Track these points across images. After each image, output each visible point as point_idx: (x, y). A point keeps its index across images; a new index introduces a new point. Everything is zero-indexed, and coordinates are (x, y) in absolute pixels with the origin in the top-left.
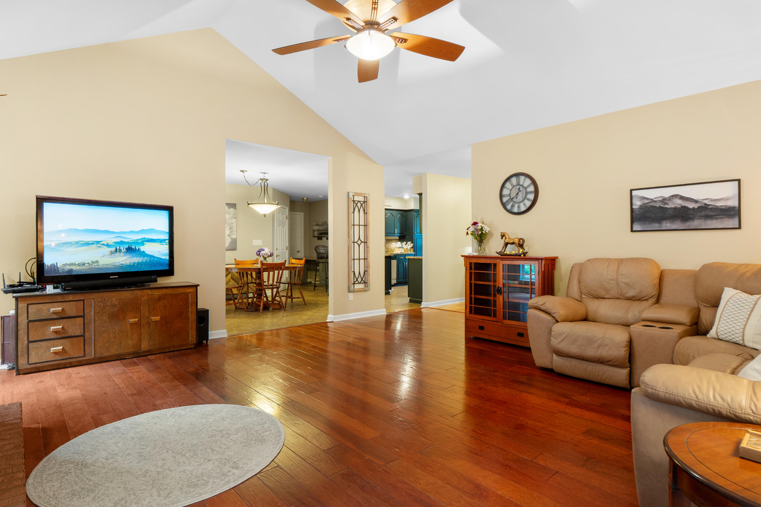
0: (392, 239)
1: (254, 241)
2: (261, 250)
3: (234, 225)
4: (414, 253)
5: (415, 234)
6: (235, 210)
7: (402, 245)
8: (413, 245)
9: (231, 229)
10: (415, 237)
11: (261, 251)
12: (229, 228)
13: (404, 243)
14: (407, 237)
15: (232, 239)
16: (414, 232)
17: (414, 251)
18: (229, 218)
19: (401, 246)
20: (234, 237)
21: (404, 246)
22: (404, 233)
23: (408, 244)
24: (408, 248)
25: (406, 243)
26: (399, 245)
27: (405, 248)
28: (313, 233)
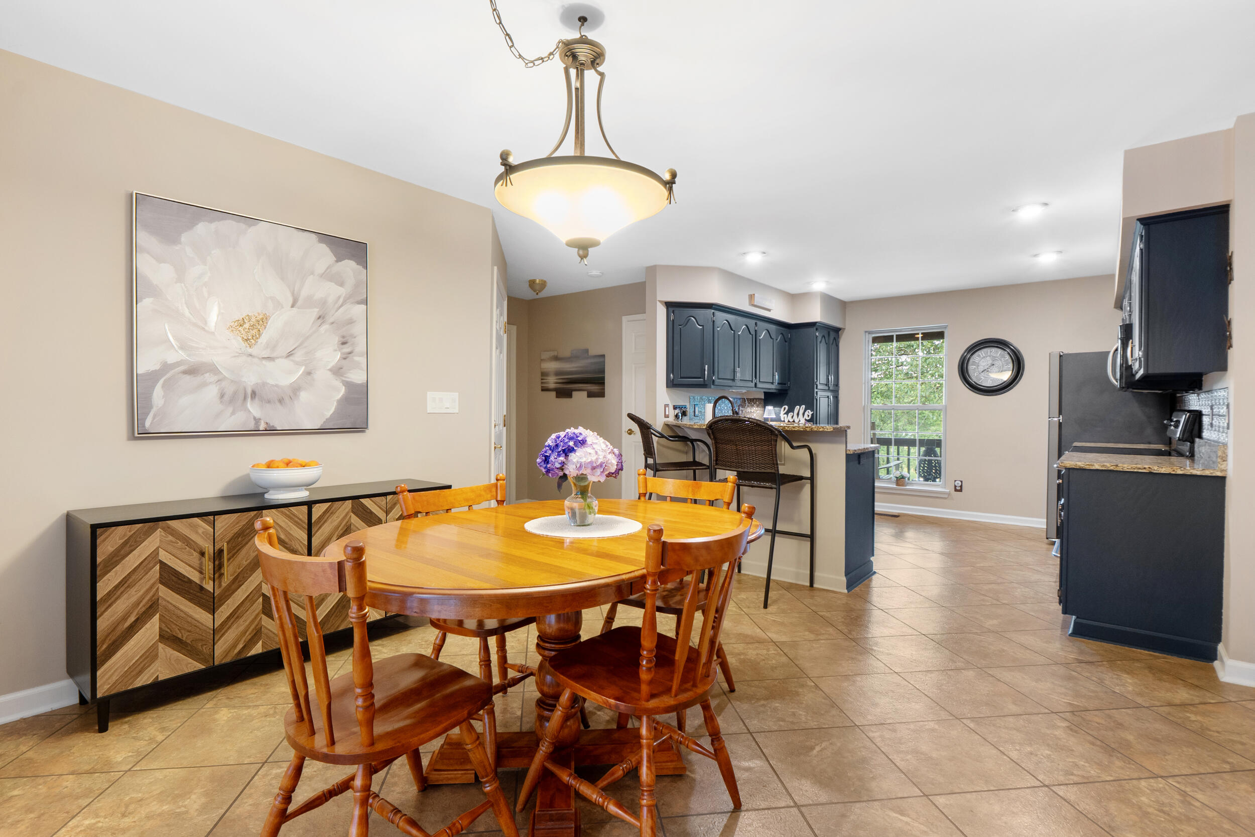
0: (753, 399)
1: (430, 395)
2: (571, 444)
3: (359, 329)
5: (817, 385)
6: (360, 267)
7: (778, 414)
8: (812, 415)
9: (344, 343)
10: (816, 393)
11: (571, 450)
12: (336, 340)
13: (782, 409)
14: (792, 393)
15: (349, 385)
16: (815, 381)
18: (339, 297)
19: (773, 416)
20: (358, 377)
22: (785, 384)
23: (796, 411)
24: (797, 421)
25: (791, 410)
26: (769, 413)
27: (786, 421)
28: (542, 379)
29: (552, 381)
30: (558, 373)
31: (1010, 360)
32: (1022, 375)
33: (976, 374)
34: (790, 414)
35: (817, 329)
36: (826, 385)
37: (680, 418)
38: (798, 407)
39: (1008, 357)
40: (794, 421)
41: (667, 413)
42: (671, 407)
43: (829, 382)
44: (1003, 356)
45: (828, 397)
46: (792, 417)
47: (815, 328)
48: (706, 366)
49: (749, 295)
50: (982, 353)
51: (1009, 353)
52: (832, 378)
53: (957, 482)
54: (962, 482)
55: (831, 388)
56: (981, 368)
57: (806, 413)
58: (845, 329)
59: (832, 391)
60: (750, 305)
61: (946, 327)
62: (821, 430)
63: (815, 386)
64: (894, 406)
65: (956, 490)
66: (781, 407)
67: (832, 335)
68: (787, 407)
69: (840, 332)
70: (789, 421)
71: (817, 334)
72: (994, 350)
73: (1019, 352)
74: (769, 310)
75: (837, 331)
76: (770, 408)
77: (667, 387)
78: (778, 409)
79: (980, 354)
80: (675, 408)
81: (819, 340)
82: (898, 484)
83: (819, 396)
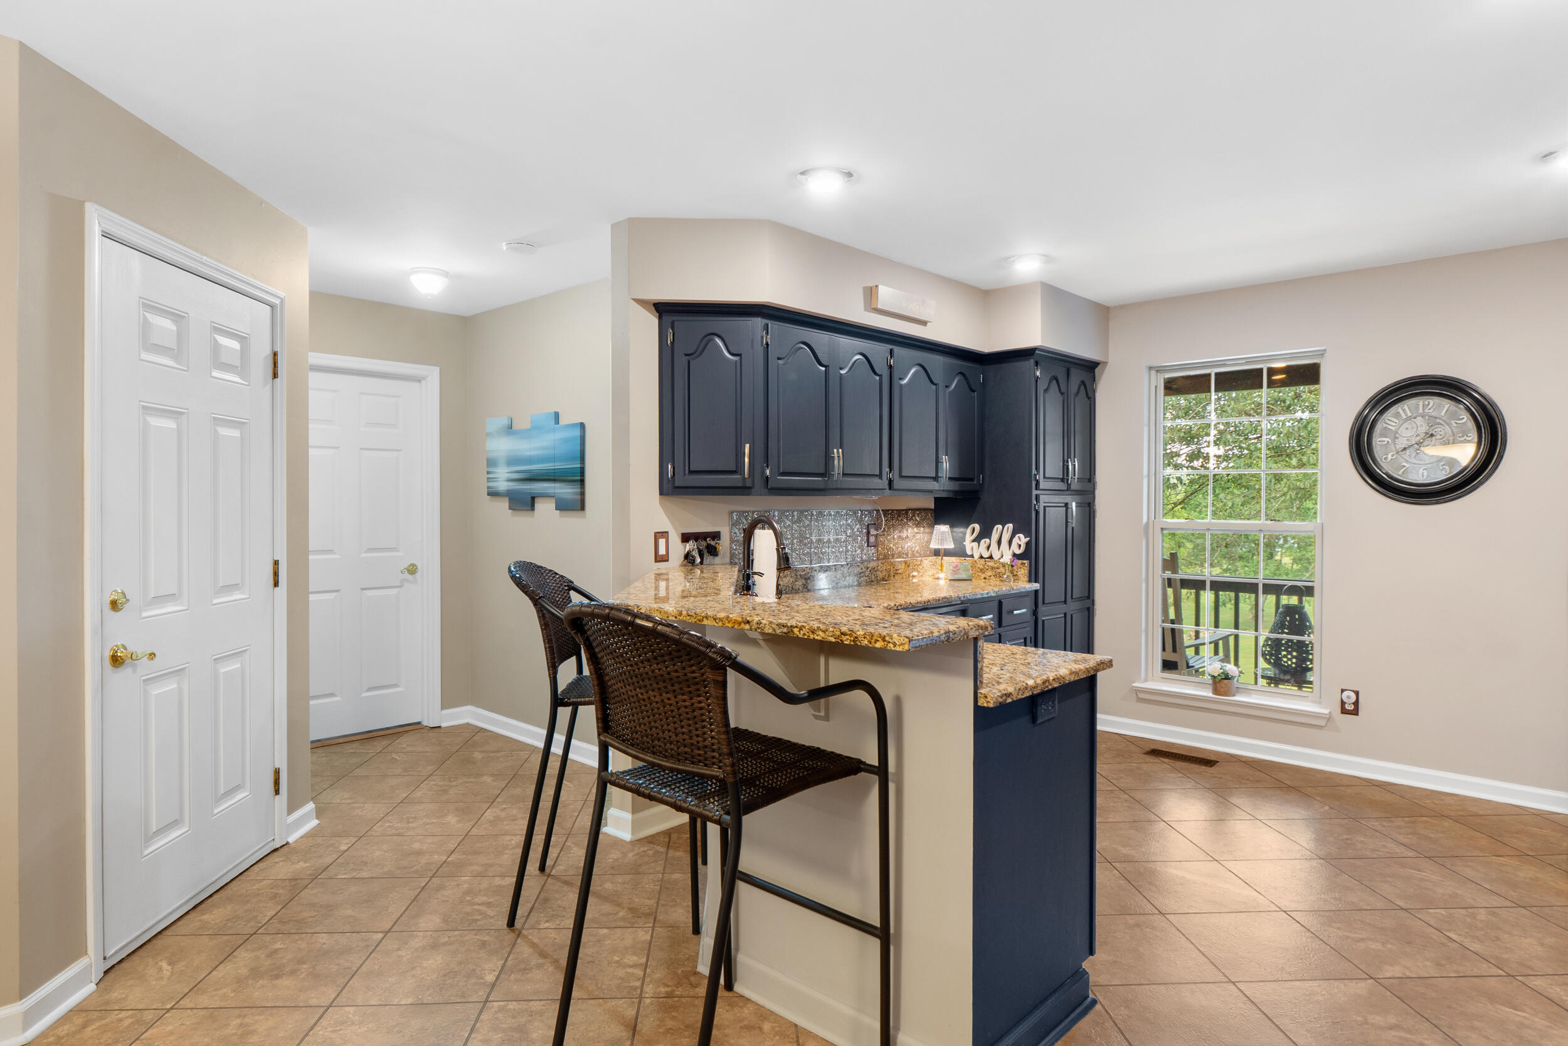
0: (907, 511)
4: (1036, 586)
5: (1038, 482)
7: (959, 542)
8: (1028, 544)
10: (1037, 497)
13: (969, 531)
14: (987, 498)
16: (1034, 471)
17: (1033, 576)
19: (950, 545)
21: (969, 546)
22: (972, 480)
23: (995, 536)
24: (996, 556)
25: (985, 533)
26: (942, 540)
27: (976, 556)
28: (488, 473)
29: (503, 478)
30: (512, 461)
31: (1471, 425)
32: (1501, 457)
33: (1390, 457)
34: (983, 541)
35: (1037, 363)
36: (1062, 480)
37: (698, 560)
38: (1000, 527)
39: (1465, 417)
40: (991, 557)
41: (662, 551)
42: (675, 539)
43: (1068, 475)
44: (1454, 416)
45: (1066, 505)
46: (988, 548)
47: (1032, 362)
48: (747, 446)
49: (865, 289)
50: (1405, 408)
51: (1468, 409)
52: (1075, 465)
53: (1345, 694)
54: (1357, 693)
55: (1073, 487)
56: (1402, 443)
57: (1015, 540)
58: (1106, 363)
59: (1078, 492)
60: (866, 310)
61: (1322, 353)
62: (878, 645)
63: (1034, 483)
64: (1210, 523)
65: (1344, 711)
66: (967, 527)
67: (1076, 377)
68: (977, 527)
69: (1097, 370)
70: (981, 557)
71: (1038, 373)
72: (1433, 401)
73: (1493, 405)
74: (924, 323)
75: (1090, 368)
76: (943, 529)
77: (661, 493)
78: (962, 530)
79: (1400, 410)
80: (686, 538)
81: (1042, 387)
82: (1216, 691)
83: (1042, 505)
